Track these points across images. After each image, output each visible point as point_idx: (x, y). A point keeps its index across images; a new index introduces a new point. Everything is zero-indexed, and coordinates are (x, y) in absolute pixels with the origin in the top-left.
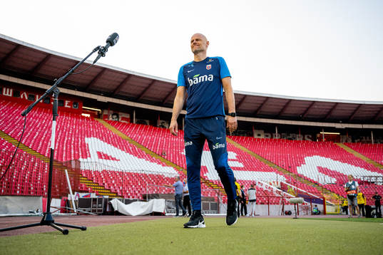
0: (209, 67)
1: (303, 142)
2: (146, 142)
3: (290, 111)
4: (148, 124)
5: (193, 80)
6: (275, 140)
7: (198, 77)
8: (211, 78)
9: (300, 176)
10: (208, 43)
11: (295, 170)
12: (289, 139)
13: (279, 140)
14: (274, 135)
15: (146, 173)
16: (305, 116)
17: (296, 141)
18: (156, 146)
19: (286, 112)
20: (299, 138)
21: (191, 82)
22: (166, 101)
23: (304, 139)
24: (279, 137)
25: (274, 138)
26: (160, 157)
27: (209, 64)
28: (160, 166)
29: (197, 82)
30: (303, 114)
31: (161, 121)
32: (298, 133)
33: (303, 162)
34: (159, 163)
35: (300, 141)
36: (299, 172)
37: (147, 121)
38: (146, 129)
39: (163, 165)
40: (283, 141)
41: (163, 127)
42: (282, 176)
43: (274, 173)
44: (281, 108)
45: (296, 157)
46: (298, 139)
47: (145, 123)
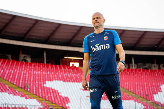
0: (106, 38)
1: (159, 71)
2: (8, 76)
3: (145, 42)
4: (10, 59)
5: (95, 48)
6: (132, 70)
7: (99, 46)
8: (108, 46)
9: (158, 104)
10: (104, 20)
11: (152, 98)
12: (146, 68)
13: (136, 70)
14: (131, 65)
15: (9, 106)
16: (160, 46)
17: (152, 71)
18: (19, 79)
19: (141, 43)
20: (155, 67)
21: (94, 50)
22: (27, 36)
23: (159, 68)
24: (136, 67)
25: (131, 68)
26: (23, 90)
27: (106, 36)
28: (24, 98)
29: (98, 50)
30: (158, 45)
31: (23, 55)
32: (154, 63)
33: (159, 90)
34: (22, 96)
35: (155, 71)
36: (156, 100)
37: (10, 56)
38: (8, 63)
39: (26, 98)
40: (140, 71)
41: (25, 61)
42: (140, 104)
43: (133, 101)
44: (137, 39)
45: (152, 86)
46: (154, 69)
47: (8, 58)
